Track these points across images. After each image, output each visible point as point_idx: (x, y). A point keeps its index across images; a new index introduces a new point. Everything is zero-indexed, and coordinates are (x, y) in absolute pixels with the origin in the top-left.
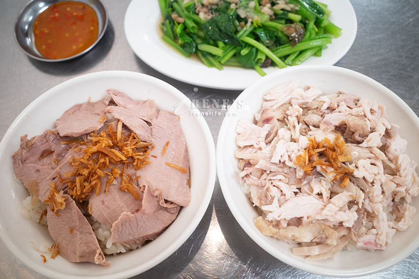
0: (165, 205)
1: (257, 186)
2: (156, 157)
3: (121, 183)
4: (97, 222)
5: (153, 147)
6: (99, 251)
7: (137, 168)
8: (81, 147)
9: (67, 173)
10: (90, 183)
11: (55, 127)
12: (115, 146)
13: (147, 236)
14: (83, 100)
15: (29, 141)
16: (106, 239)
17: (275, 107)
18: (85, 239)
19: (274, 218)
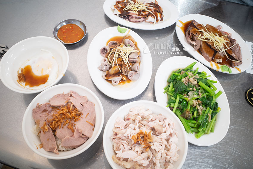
0: (82, 136)
1: (117, 143)
2: (83, 118)
3: (69, 126)
4: (58, 138)
5: (83, 114)
6: (56, 148)
7: (75, 121)
8: (57, 110)
9: (50, 119)
10: (58, 124)
11: (49, 101)
12: (69, 112)
13: (74, 146)
14: (61, 93)
15: (39, 105)
16: (60, 145)
17: (132, 115)
18: (52, 143)
19: (118, 156)
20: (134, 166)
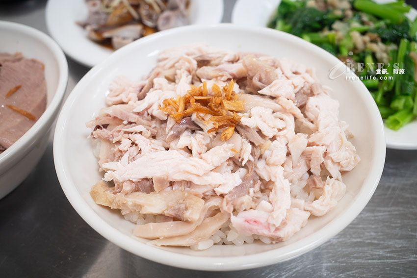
17: (167, 66)
19: (113, 176)
20: (181, 201)
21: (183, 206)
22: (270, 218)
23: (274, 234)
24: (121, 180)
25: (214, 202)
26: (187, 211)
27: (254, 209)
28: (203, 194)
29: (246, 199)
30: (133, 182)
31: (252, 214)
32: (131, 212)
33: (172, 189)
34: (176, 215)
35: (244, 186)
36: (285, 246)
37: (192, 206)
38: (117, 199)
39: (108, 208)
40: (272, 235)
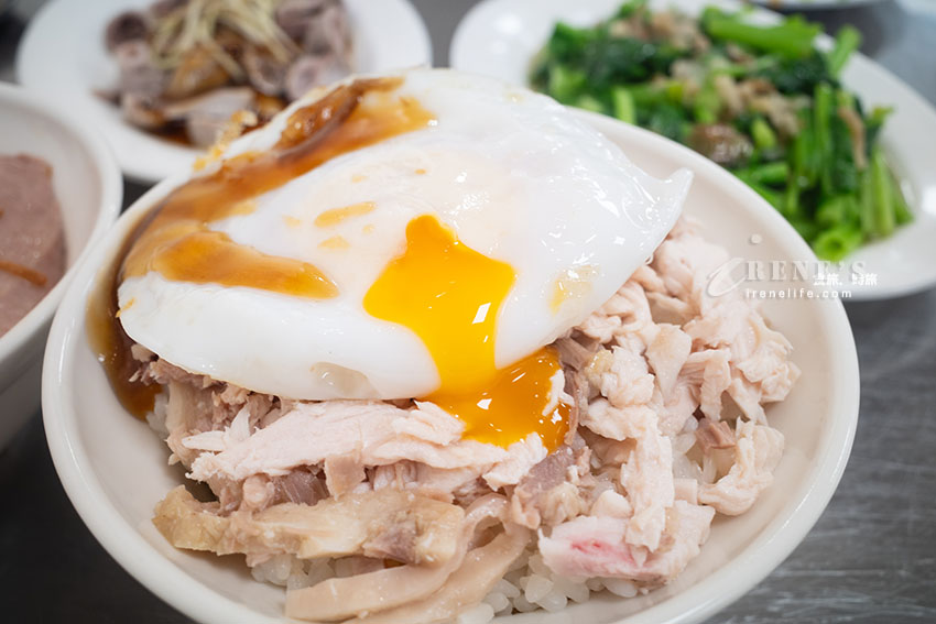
19: (214, 467)
20: (402, 515)
21: (409, 527)
22: (630, 531)
23: (645, 570)
24: (237, 476)
25: (489, 509)
26: (423, 537)
27: (587, 515)
28: (453, 493)
29: (566, 492)
30: (268, 480)
31: (584, 528)
32: (273, 557)
33: (372, 488)
34: (394, 550)
35: (555, 461)
36: (670, 597)
37: (434, 522)
38: (234, 528)
39: (208, 556)
40: (641, 575)
